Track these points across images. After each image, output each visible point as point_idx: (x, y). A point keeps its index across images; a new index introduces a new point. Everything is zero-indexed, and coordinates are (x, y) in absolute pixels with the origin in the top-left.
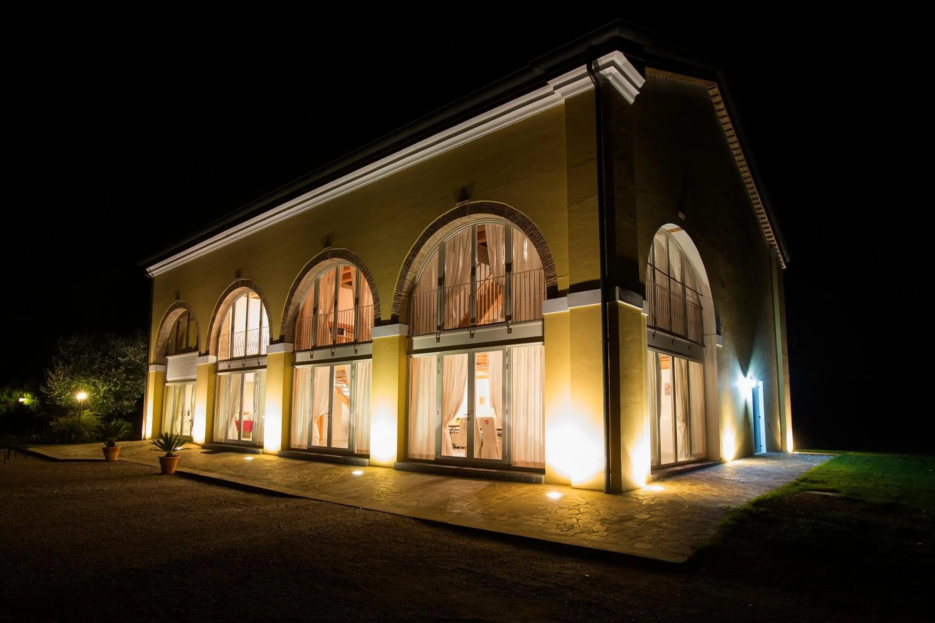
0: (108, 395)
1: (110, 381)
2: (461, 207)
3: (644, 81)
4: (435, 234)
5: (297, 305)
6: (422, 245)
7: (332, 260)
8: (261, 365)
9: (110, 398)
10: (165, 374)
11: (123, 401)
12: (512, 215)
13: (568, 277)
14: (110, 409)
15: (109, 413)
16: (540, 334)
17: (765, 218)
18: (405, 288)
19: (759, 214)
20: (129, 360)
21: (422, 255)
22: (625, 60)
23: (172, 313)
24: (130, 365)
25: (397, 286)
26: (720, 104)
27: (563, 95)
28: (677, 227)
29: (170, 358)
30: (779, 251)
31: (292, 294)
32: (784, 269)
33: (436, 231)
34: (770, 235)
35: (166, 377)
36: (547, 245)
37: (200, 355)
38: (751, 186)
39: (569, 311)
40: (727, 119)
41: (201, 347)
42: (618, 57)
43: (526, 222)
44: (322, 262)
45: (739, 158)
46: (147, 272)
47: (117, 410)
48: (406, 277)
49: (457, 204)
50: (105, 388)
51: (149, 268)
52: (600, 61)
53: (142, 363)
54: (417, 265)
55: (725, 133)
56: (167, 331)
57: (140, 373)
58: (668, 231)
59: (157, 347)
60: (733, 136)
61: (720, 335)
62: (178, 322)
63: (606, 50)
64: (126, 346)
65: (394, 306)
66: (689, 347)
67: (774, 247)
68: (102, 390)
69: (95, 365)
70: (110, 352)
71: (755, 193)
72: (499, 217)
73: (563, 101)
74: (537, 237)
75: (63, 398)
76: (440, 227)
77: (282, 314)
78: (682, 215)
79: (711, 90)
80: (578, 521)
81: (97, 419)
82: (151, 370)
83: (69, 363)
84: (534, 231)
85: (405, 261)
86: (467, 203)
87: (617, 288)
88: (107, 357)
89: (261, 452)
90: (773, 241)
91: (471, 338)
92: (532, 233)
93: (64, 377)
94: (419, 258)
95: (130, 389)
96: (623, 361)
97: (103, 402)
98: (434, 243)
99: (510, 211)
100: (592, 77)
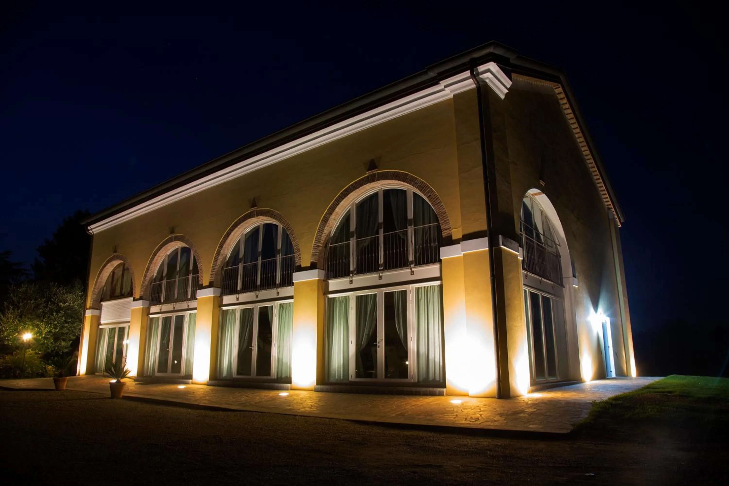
0: (49, 336)
1: (51, 323)
2: (370, 175)
3: (511, 83)
4: (349, 196)
5: (224, 256)
6: (338, 205)
7: (258, 218)
8: (190, 307)
9: (50, 339)
10: (99, 318)
11: (61, 342)
12: (413, 181)
13: (460, 229)
14: (49, 349)
15: (48, 352)
16: (438, 275)
17: (603, 186)
18: (322, 240)
19: (598, 183)
20: (68, 305)
21: (337, 213)
22: (498, 68)
23: (109, 264)
24: (69, 310)
25: (316, 239)
26: (564, 99)
27: (451, 91)
28: (539, 191)
29: (104, 304)
30: (615, 213)
31: (221, 247)
32: (620, 228)
33: (349, 194)
34: (607, 200)
35: (100, 321)
36: (442, 204)
37: (135, 300)
38: (590, 162)
39: (462, 255)
40: (570, 111)
41: (135, 293)
42: (492, 66)
43: (425, 186)
44: (249, 220)
45: (580, 140)
46: (88, 230)
47: (54, 349)
48: (323, 231)
49: (367, 173)
50: (47, 329)
51: (90, 226)
52: (480, 68)
53: (79, 308)
54: (332, 222)
55: (569, 121)
56: (102, 280)
57: (76, 317)
58: (532, 195)
59: (94, 294)
60: (575, 123)
61: (575, 277)
62: (113, 272)
63: (485, 60)
64: (66, 293)
65: (313, 255)
66: (553, 287)
67: (611, 209)
68: (44, 332)
69: (40, 310)
70: (53, 298)
71: (594, 167)
72: (402, 183)
73: (451, 96)
74: (434, 199)
75: (11, 339)
76: (353, 191)
77: (212, 263)
78: (542, 183)
79: (557, 89)
80: (481, 416)
81: (38, 357)
82: (87, 314)
83: (18, 308)
84: (431, 193)
85: (323, 218)
86: (375, 172)
87: (500, 236)
88: (50, 303)
89: (190, 383)
90: (610, 205)
91: (379, 279)
92: (430, 195)
93: (13, 319)
94: (335, 216)
95: (67, 331)
96: (508, 294)
97: (44, 342)
98: (347, 204)
99: (411, 178)
100: (474, 80)
